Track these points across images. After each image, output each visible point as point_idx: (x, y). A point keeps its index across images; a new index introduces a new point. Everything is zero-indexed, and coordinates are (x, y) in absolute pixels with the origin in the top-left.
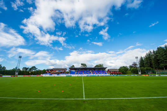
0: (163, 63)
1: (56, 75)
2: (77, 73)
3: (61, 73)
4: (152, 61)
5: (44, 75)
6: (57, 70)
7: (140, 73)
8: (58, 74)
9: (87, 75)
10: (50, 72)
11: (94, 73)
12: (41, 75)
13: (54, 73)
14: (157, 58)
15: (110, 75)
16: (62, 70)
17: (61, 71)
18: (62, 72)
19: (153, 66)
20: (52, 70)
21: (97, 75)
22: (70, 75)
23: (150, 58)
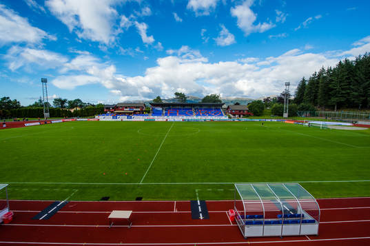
0: (337, 97)
1: (125, 118)
2: (166, 114)
3: (135, 113)
4: (320, 91)
5: (102, 118)
6: (126, 108)
7: (286, 115)
8: (129, 114)
9: (185, 118)
10: (112, 112)
11: (199, 115)
12: (96, 117)
13: (121, 113)
14: (330, 86)
15: (230, 117)
16: (136, 107)
17: (135, 109)
18: (136, 111)
19: (319, 101)
20: (116, 107)
21: (204, 118)
22: (152, 117)
23: (318, 83)
